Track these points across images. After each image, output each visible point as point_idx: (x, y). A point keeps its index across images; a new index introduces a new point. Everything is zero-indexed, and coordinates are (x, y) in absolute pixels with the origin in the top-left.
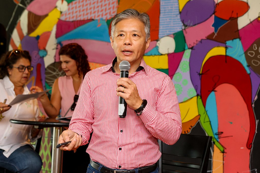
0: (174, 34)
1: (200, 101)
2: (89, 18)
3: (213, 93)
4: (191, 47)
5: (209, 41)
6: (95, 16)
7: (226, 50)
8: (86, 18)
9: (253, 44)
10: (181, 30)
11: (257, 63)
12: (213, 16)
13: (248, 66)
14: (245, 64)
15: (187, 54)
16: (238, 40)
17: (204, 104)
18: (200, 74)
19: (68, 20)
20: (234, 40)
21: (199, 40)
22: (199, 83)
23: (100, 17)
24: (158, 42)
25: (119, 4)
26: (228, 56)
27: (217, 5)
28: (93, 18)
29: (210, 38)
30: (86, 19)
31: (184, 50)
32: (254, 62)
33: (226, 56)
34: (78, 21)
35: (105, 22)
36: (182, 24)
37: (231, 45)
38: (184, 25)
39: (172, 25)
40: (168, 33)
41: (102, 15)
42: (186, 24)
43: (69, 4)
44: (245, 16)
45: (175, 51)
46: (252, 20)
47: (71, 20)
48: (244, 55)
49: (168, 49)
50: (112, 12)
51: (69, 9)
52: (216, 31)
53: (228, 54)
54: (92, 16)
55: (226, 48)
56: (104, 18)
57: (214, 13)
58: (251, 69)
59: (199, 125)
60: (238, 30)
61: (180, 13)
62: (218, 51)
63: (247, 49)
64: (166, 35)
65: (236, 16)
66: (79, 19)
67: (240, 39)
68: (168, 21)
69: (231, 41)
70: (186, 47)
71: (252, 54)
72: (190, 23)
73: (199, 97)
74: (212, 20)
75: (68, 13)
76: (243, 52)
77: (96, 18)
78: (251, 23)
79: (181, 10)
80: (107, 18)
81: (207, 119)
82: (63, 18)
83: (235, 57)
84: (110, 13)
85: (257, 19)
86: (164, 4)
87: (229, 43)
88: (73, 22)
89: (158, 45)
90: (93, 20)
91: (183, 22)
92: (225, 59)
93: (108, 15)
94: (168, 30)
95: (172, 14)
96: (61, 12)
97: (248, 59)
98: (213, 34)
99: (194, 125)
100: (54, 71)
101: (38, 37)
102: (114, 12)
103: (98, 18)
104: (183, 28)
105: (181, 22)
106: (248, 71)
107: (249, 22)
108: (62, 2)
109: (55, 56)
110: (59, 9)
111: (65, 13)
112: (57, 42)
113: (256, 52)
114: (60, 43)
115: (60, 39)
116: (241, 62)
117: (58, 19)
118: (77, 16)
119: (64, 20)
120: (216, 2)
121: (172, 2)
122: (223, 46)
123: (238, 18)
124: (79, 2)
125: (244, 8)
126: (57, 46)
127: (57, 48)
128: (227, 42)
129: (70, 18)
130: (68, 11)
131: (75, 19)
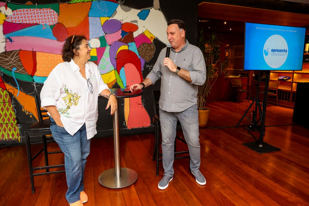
0: (99, 37)
1: (116, 72)
2: (34, 23)
3: (123, 68)
4: (109, 45)
5: (119, 42)
6: (39, 22)
8: (31, 22)
9: (141, 45)
10: (103, 35)
11: (143, 54)
12: (121, 30)
14: (138, 54)
15: (108, 48)
16: (134, 43)
17: (119, 73)
18: (116, 59)
19: (14, 22)
20: (132, 43)
21: (114, 41)
22: (115, 63)
23: (44, 23)
24: (90, 41)
25: (59, 16)
27: (123, 25)
28: (38, 23)
29: (120, 40)
30: (32, 23)
31: (106, 46)
32: (141, 53)
34: (24, 24)
35: (49, 26)
36: (104, 32)
37: (131, 45)
38: (105, 33)
39: (97, 32)
40: (95, 36)
41: (46, 22)
42: (106, 32)
43: (13, 11)
44: (137, 32)
45: (100, 47)
46: (140, 34)
49: (96, 45)
50: (54, 21)
51: (14, 15)
52: (123, 37)
53: (129, 49)
54: (38, 22)
55: (128, 46)
56: (48, 24)
57: (121, 29)
58: (140, 56)
59: (116, 84)
60: (134, 38)
61: (102, 26)
62: (124, 47)
63: (138, 47)
64: (94, 37)
65: (132, 31)
66: (25, 22)
67: (135, 43)
68: (95, 30)
70: (107, 45)
71: (141, 50)
72: (108, 32)
73: (116, 70)
74: (120, 32)
75: (13, 17)
76: (136, 49)
77: (40, 23)
78: (139, 35)
79: (102, 25)
80: (50, 24)
81: (121, 81)
82: (9, 20)
83: (133, 50)
84: (52, 21)
85: (142, 33)
86: (91, 20)
87: (129, 44)
88: (19, 24)
89: (89, 43)
90: (38, 24)
91: (104, 31)
92: (128, 52)
93: (51, 22)
94: (95, 35)
95: (97, 26)
96: (6, 16)
97: (139, 51)
98: (121, 39)
99: (114, 84)
100: (6, 57)
102: (55, 21)
103: (43, 24)
104: (104, 34)
105: (103, 31)
106: (139, 58)
108: (6, 9)
109: (5, 47)
110: (3, 13)
111: (10, 17)
112: (5, 37)
113: (143, 48)
114: (9, 38)
115: (8, 35)
116: (136, 53)
117: (4, 20)
118: (22, 20)
119: (10, 22)
120: (122, 23)
121: (96, 19)
122: (126, 45)
123: (133, 32)
124: (24, 11)
125: (136, 28)
126: (6, 40)
127: (6, 42)
128: (129, 43)
129: (16, 21)
130: (13, 15)
131: (21, 22)
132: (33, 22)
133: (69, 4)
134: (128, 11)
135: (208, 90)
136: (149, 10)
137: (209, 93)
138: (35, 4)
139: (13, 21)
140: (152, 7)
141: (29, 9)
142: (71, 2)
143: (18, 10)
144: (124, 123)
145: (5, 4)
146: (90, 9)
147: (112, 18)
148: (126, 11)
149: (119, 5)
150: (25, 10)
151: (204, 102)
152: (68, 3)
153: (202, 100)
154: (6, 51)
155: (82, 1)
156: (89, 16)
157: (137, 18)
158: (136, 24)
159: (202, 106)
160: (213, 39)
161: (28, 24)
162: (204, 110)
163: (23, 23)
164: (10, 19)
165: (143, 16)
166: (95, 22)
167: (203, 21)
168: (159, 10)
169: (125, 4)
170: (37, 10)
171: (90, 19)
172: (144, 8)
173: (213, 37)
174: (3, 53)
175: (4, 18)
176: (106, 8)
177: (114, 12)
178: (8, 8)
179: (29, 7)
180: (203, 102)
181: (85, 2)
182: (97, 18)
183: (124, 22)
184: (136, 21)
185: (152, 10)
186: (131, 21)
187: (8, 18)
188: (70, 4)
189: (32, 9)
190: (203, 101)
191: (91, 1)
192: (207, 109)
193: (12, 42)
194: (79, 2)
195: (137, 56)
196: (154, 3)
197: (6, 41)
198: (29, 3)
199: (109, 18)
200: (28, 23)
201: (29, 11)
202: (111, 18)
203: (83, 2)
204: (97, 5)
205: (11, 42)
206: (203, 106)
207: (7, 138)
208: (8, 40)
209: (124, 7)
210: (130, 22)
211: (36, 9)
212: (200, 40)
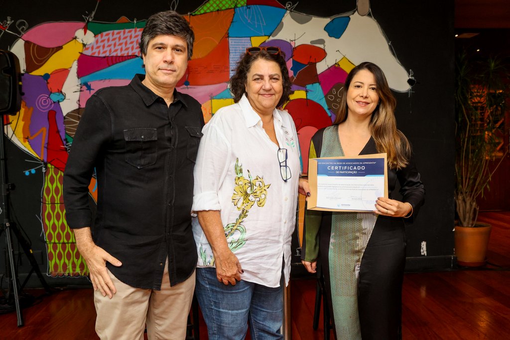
2: (130, 54)
7: (306, 94)
8: (125, 53)
9: (331, 89)
11: (336, 106)
12: (291, 59)
13: (328, 109)
14: (326, 107)
16: (317, 84)
19: (96, 55)
20: (314, 84)
26: (309, 99)
27: (295, 49)
30: (125, 55)
32: (334, 105)
33: (307, 99)
34: (112, 57)
37: (311, 89)
43: (95, 36)
44: (323, 61)
46: (329, 66)
47: (102, 55)
48: (324, 98)
51: (97, 42)
52: (295, 74)
55: (307, 91)
57: (292, 57)
58: (331, 112)
60: (317, 75)
62: (299, 94)
63: (327, 93)
65: (314, 62)
66: (114, 54)
67: (320, 84)
69: (311, 85)
71: (332, 98)
74: (290, 64)
75: (95, 46)
76: (323, 96)
78: (329, 68)
82: (88, 53)
83: (316, 100)
85: (334, 65)
86: (233, 43)
87: (309, 87)
88: (104, 57)
90: (136, 56)
92: (306, 101)
96: (84, 45)
97: (328, 102)
98: (292, 77)
101: (47, 76)
106: (329, 114)
107: (327, 68)
108: (85, 33)
109: (79, 101)
110: (80, 40)
111: (91, 46)
112: (80, 83)
113: (336, 96)
114: (86, 84)
115: (85, 79)
116: (322, 105)
117: (80, 53)
118: (110, 51)
119: (90, 55)
120: (293, 46)
121: (243, 41)
122: (302, 90)
123: (316, 63)
124: (113, 34)
125: (322, 54)
126: (81, 87)
127: (81, 91)
128: (307, 86)
129: (99, 52)
130: (95, 44)
131: (107, 54)
132: (128, 53)
133: (193, 15)
134: (305, 23)
135: (484, 183)
136: (349, 17)
137: (486, 188)
138: (133, 21)
139: (95, 53)
140: (355, 11)
141: (122, 30)
142: (196, 13)
143: (104, 33)
144: (297, 251)
145: (83, 24)
146: (231, 22)
147: (273, 37)
148: (301, 22)
149: (288, 12)
150: (116, 31)
151: (475, 209)
152: (190, 15)
153: (471, 205)
154: (79, 108)
155: (217, 8)
156: (228, 37)
157: (325, 36)
158: (321, 46)
159: (471, 218)
160: (492, 69)
161: (120, 57)
162: (475, 227)
163: (111, 55)
164: (90, 49)
165: (335, 31)
166: (241, 47)
167: (466, 35)
168: (369, 15)
169: (299, 9)
170: (136, 31)
171: (231, 41)
172: (338, 13)
173: (493, 65)
174: (74, 111)
175: (80, 49)
176: (262, 19)
177: (279, 26)
178: (88, 32)
179: (123, 27)
180: (473, 209)
181: (223, 10)
182: (244, 38)
183: (298, 43)
184: (322, 41)
185: (355, 18)
186: (311, 42)
187: (87, 49)
188: (195, 15)
189: (127, 30)
190: (473, 207)
191: (234, 8)
192: (483, 226)
193: (91, 91)
194: (212, 12)
195: (325, 111)
196: (359, 4)
197: (82, 89)
198: (124, 19)
199: (267, 37)
200: (119, 54)
201: (122, 34)
202: (271, 38)
203: (218, 10)
204: (245, 16)
205: (88, 91)
206: (474, 219)
207: (71, 271)
208: (85, 88)
209: (297, 14)
210: (310, 44)
211: (134, 29)
212: (462, 74)
